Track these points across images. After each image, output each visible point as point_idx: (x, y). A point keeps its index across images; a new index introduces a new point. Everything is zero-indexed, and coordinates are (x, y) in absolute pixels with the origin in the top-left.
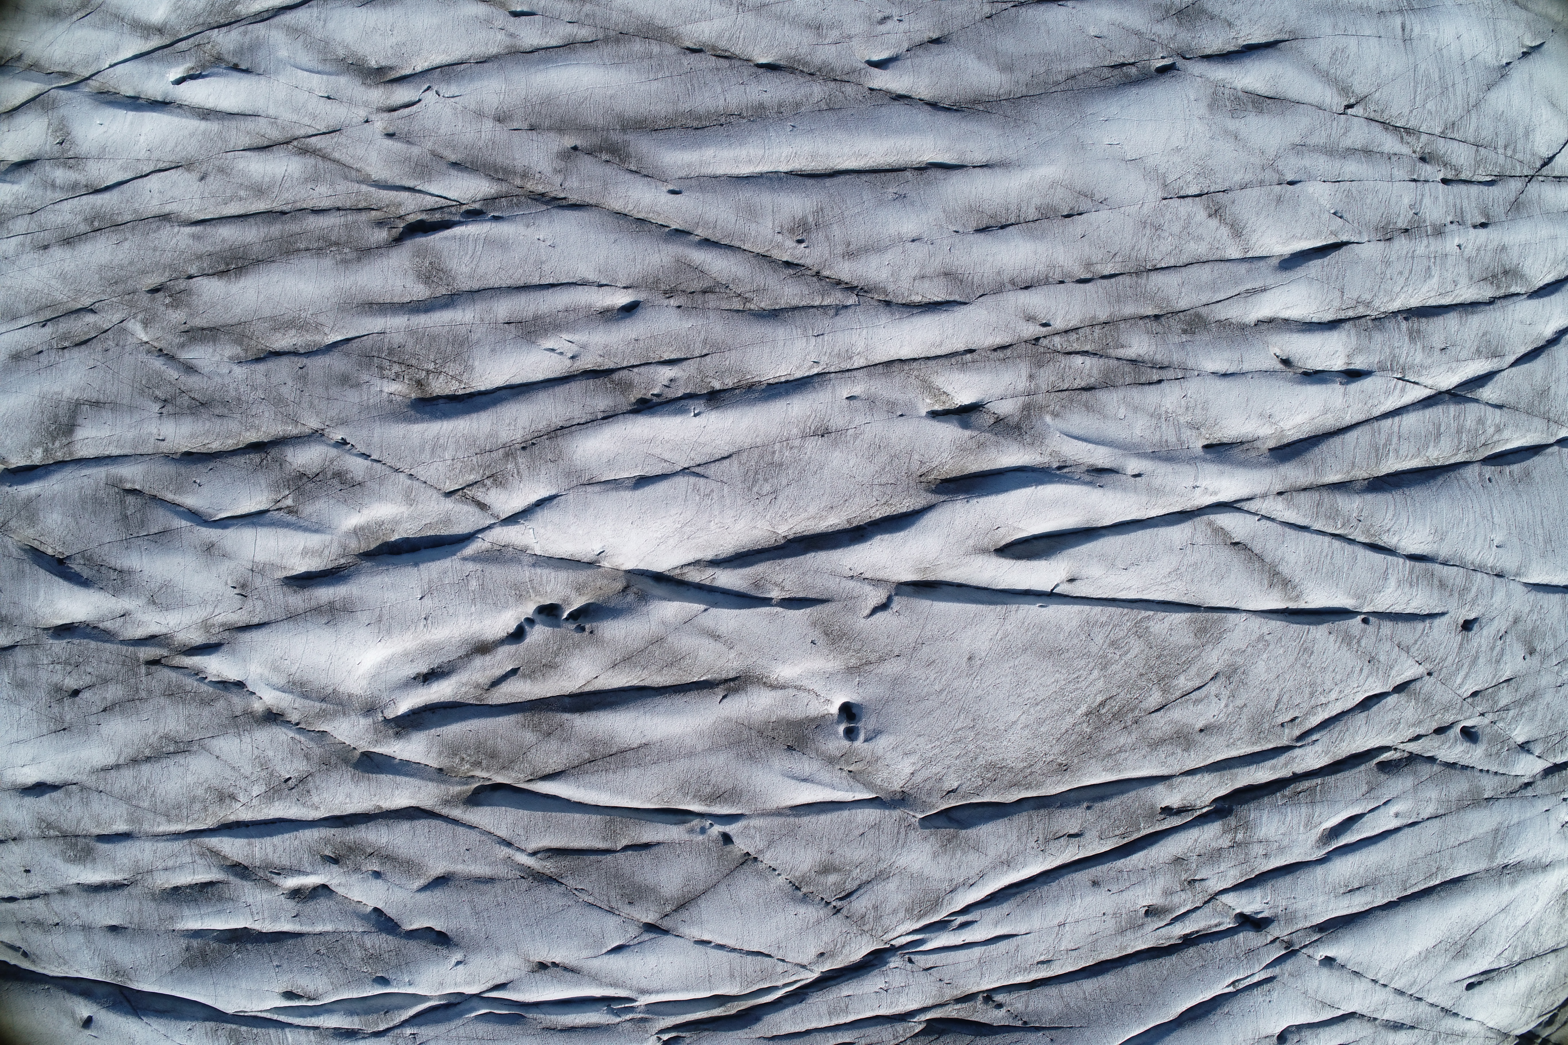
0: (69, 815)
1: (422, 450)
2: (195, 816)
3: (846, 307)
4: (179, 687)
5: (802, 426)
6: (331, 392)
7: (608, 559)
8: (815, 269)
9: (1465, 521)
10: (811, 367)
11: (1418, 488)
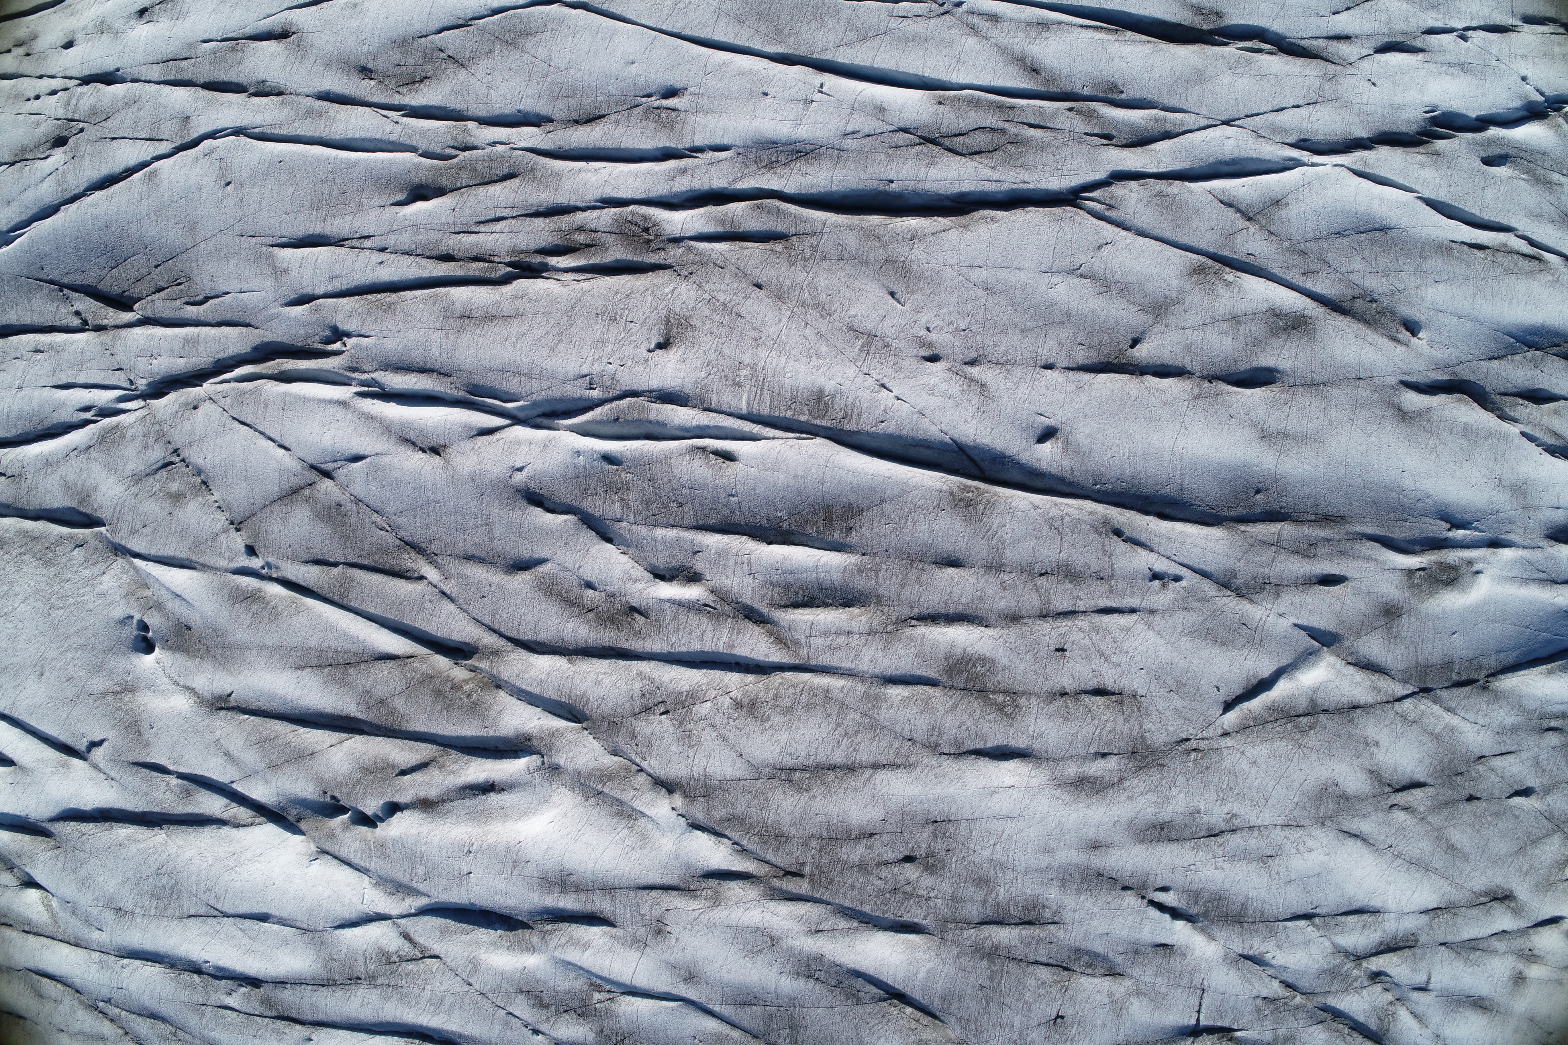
0: (964, 718)
1: (452, 1006)
2: (791, 691)
3: (104, 1002)
4: (766, 843)
5: (134, 923)
7: (308, 853)
10: (129, 966)
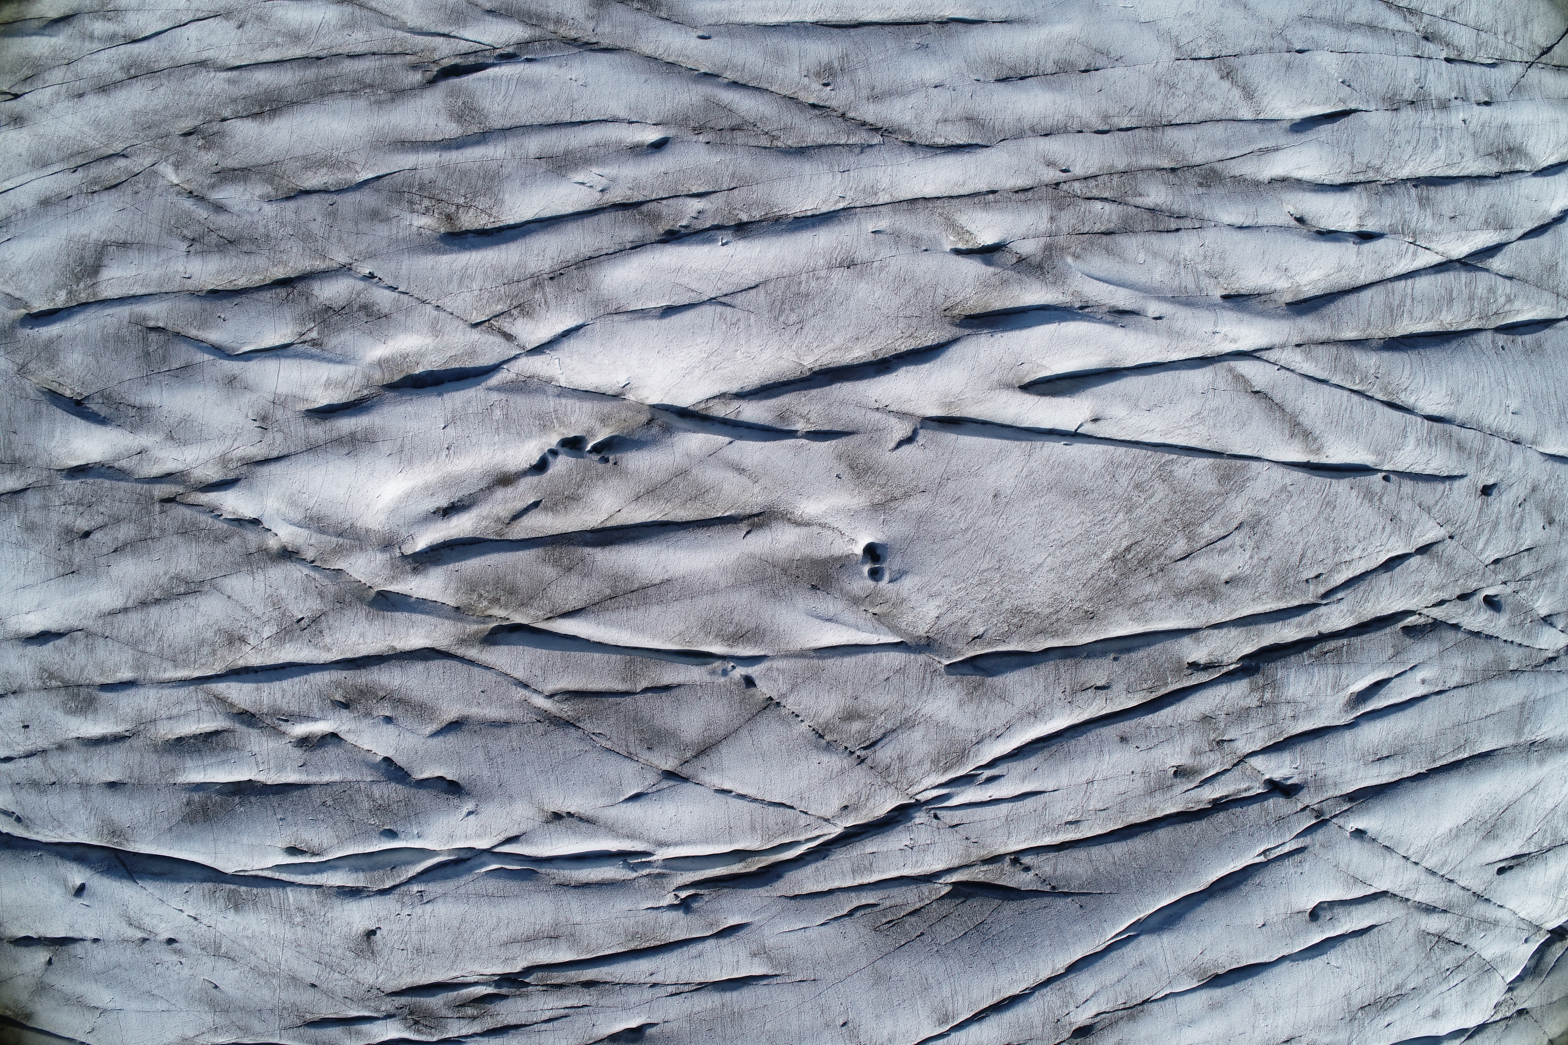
0: (73, 663)
1: (450, 280)
2: (203, 661)
3: (871, 146)
4: (194, 524)
5: (828, 257)
6: (360, 227)
7: (633, 392)
8: (841, 111)
9: (1481, 385)
10: (837, 202)
11: (1433, 350)
